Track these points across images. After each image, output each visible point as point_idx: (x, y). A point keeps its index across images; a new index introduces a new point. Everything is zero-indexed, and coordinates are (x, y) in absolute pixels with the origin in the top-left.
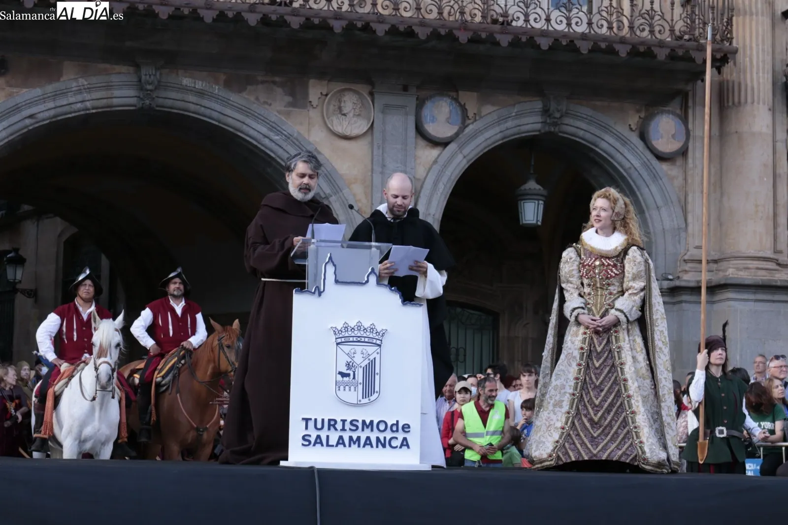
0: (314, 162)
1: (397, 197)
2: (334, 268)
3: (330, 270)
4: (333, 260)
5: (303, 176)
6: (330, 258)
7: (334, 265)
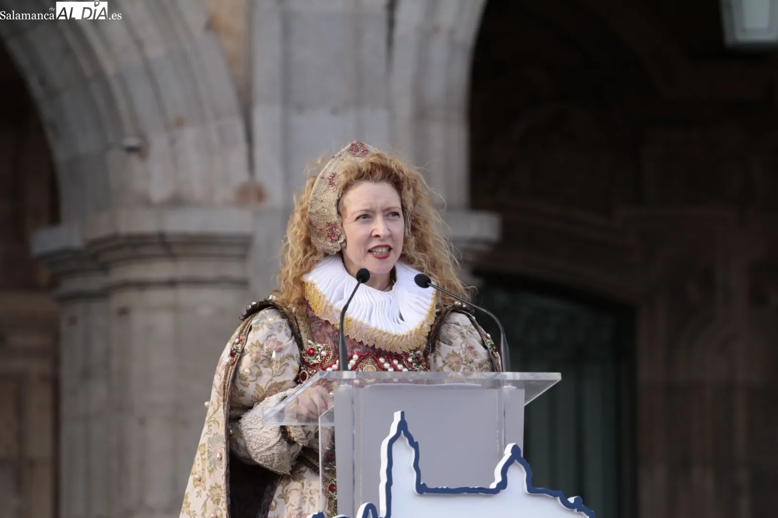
2: (413, 451)
3: (404, 456)
4: (410, 430)
6: (403, 426)
7: (414, 445)
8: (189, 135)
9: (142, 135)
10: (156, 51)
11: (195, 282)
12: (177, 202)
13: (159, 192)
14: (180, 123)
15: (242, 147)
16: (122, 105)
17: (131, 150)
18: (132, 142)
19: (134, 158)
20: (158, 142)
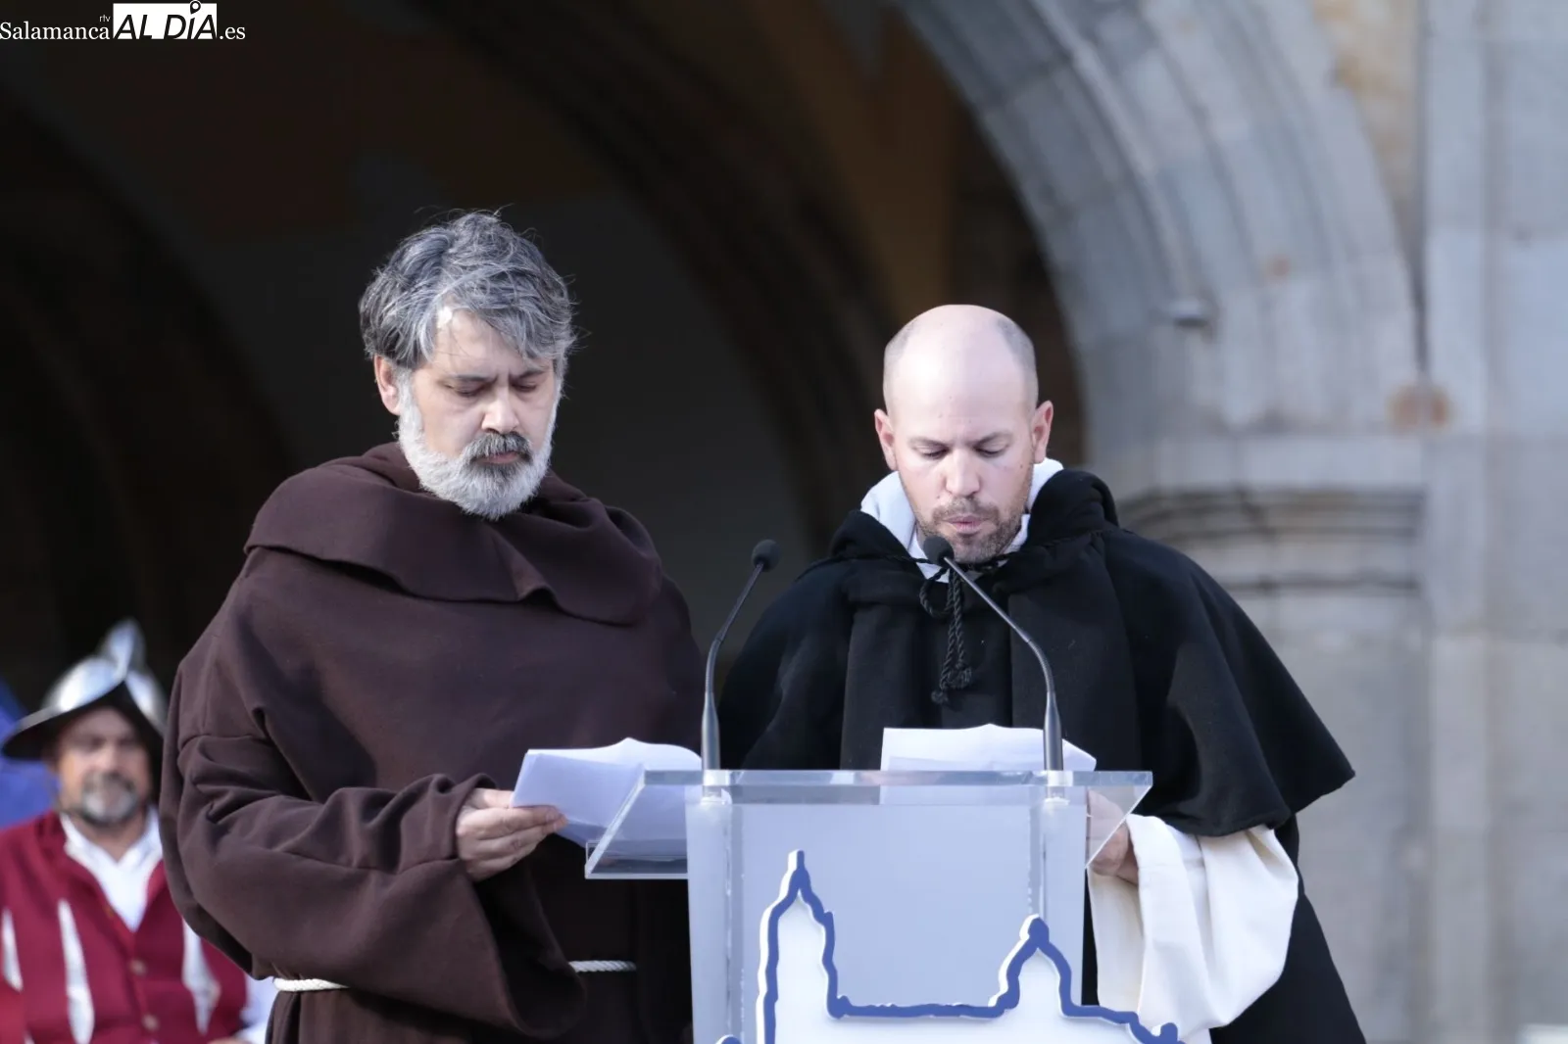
0: (527, 307)
1: (940, 451)
2: (823, 930)
3: (802, 938)
5: (477, 388)
6: (801, 880)
7: (825, 919)
8: (1298, 296)
9: (1207, 294)
10: (1232, 128)
11: (1312, 584)
12: (1274, 425)
13: (1241, 406)
14: (1281, 268)
15: (1404, 315)
16: (1170, 235)
17: (1189, 323)
18: (1189, 307)
19: (1194, 341)
20: (1239, 309)
